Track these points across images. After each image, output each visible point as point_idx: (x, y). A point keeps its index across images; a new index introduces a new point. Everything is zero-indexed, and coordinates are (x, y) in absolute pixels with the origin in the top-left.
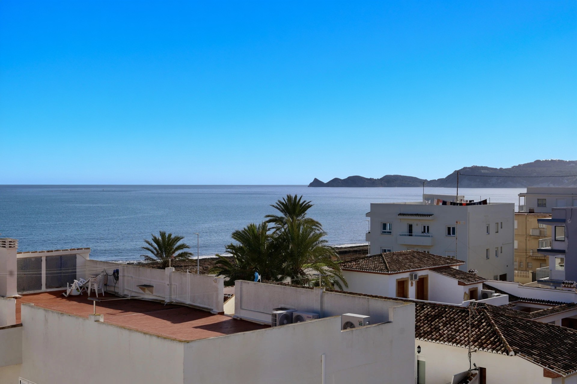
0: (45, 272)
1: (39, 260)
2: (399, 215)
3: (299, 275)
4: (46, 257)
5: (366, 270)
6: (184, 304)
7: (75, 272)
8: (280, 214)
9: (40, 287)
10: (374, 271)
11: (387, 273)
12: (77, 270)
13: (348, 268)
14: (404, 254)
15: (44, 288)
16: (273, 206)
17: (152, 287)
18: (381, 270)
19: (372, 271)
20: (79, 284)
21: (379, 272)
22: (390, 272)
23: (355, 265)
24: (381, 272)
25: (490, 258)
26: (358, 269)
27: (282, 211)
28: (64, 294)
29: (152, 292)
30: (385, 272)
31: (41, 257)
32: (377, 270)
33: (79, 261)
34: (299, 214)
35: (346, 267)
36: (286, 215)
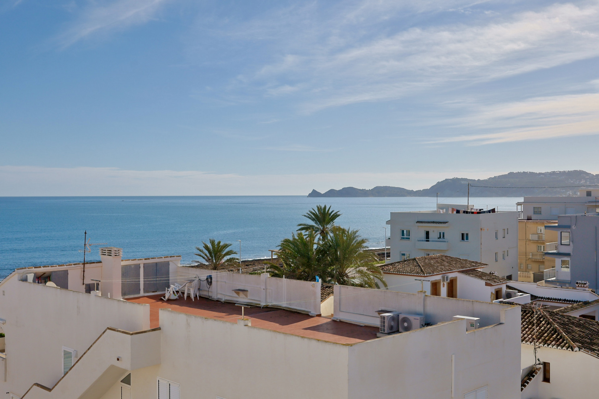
0: (143, 280)
1: (138, 267)
2: (417, 222)
3: (345, 278)
4: (144, 264)
5: (403, 273)
6: (280, 306)
7: (169, 280)
8: (312, 223)
9: (139, 292)
10: (411, 274)
11: (423, 275)
12: (170, 278)
13: (386, 271)
14: (434, 258)
15: (142, 293)
16: (305, 216)
17: (247, 291)
18: (418, 273)
19: (409, 274)
20: (175, 288)
21: (415, 274)
22: (425, 275)
23: (392, 268)
24: (417, 275)
25: (498, 261)
26: (396, 272)
27: (313, 220)
28: (162, 298)
29: (246, 296)
30: (421, 275)
31: (140, 264)
32: (414, 273)
33: (172, 268)
34: (328, 223)
35: (384, 271)
36: (316, 223)
